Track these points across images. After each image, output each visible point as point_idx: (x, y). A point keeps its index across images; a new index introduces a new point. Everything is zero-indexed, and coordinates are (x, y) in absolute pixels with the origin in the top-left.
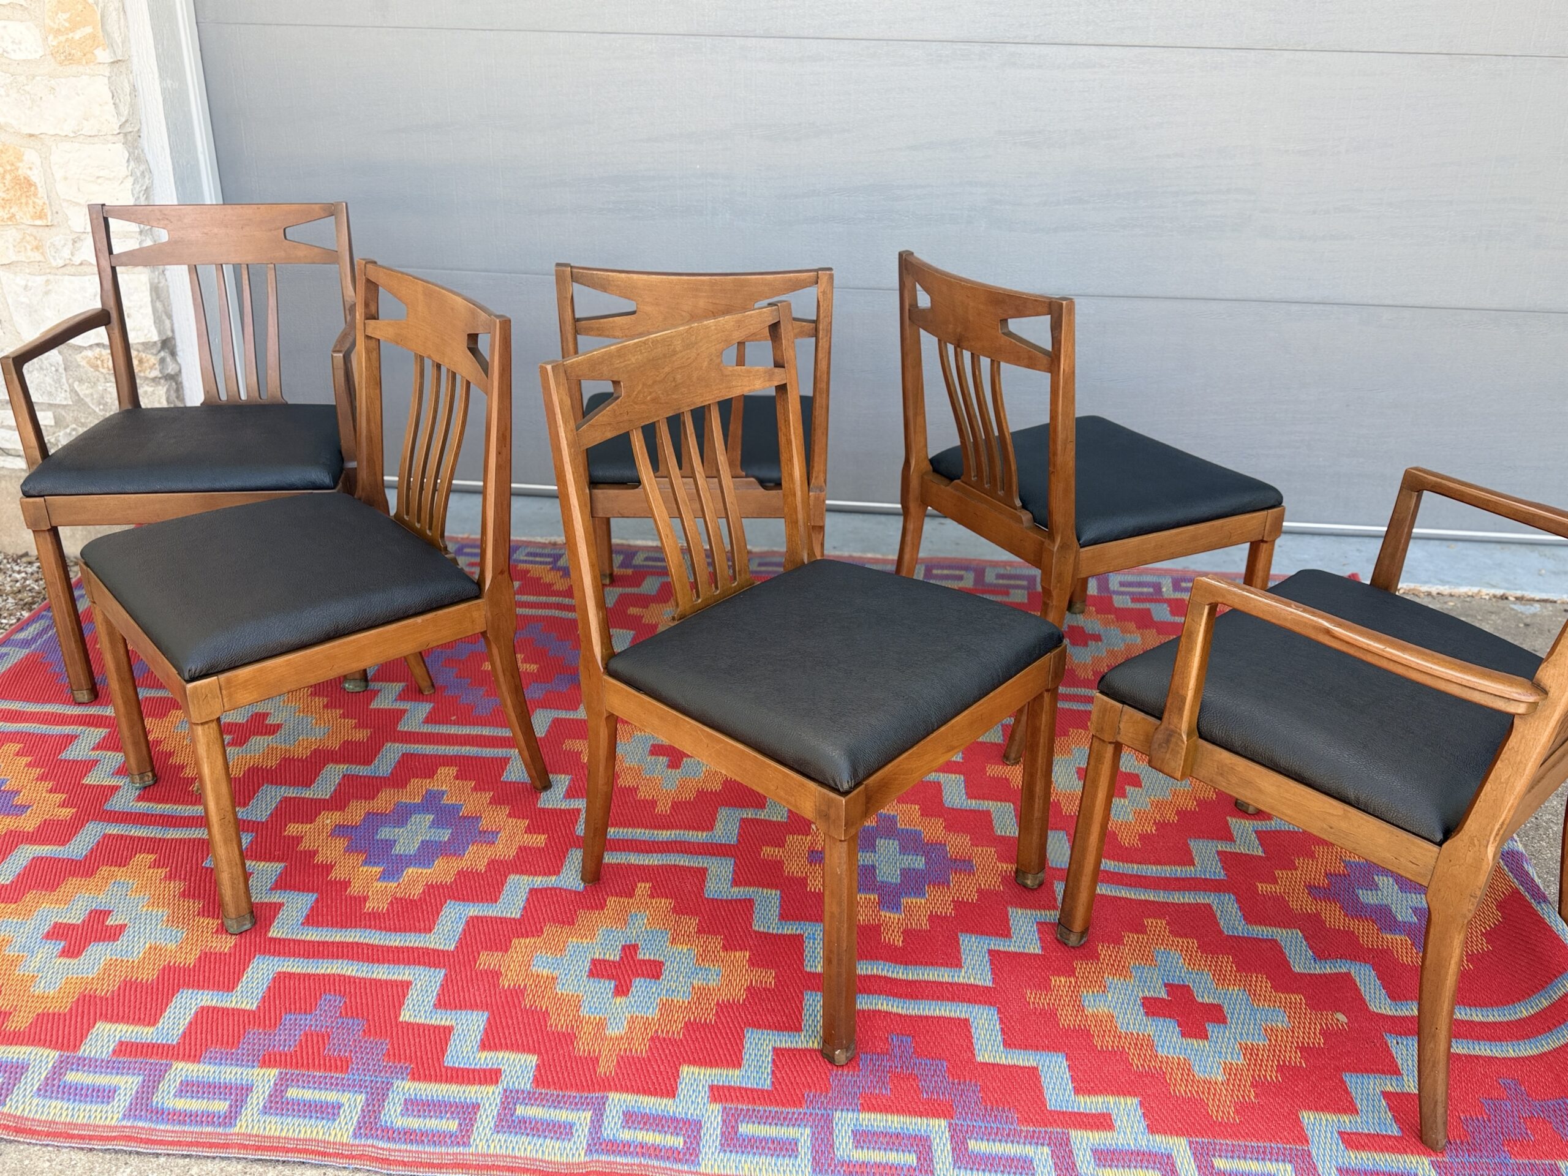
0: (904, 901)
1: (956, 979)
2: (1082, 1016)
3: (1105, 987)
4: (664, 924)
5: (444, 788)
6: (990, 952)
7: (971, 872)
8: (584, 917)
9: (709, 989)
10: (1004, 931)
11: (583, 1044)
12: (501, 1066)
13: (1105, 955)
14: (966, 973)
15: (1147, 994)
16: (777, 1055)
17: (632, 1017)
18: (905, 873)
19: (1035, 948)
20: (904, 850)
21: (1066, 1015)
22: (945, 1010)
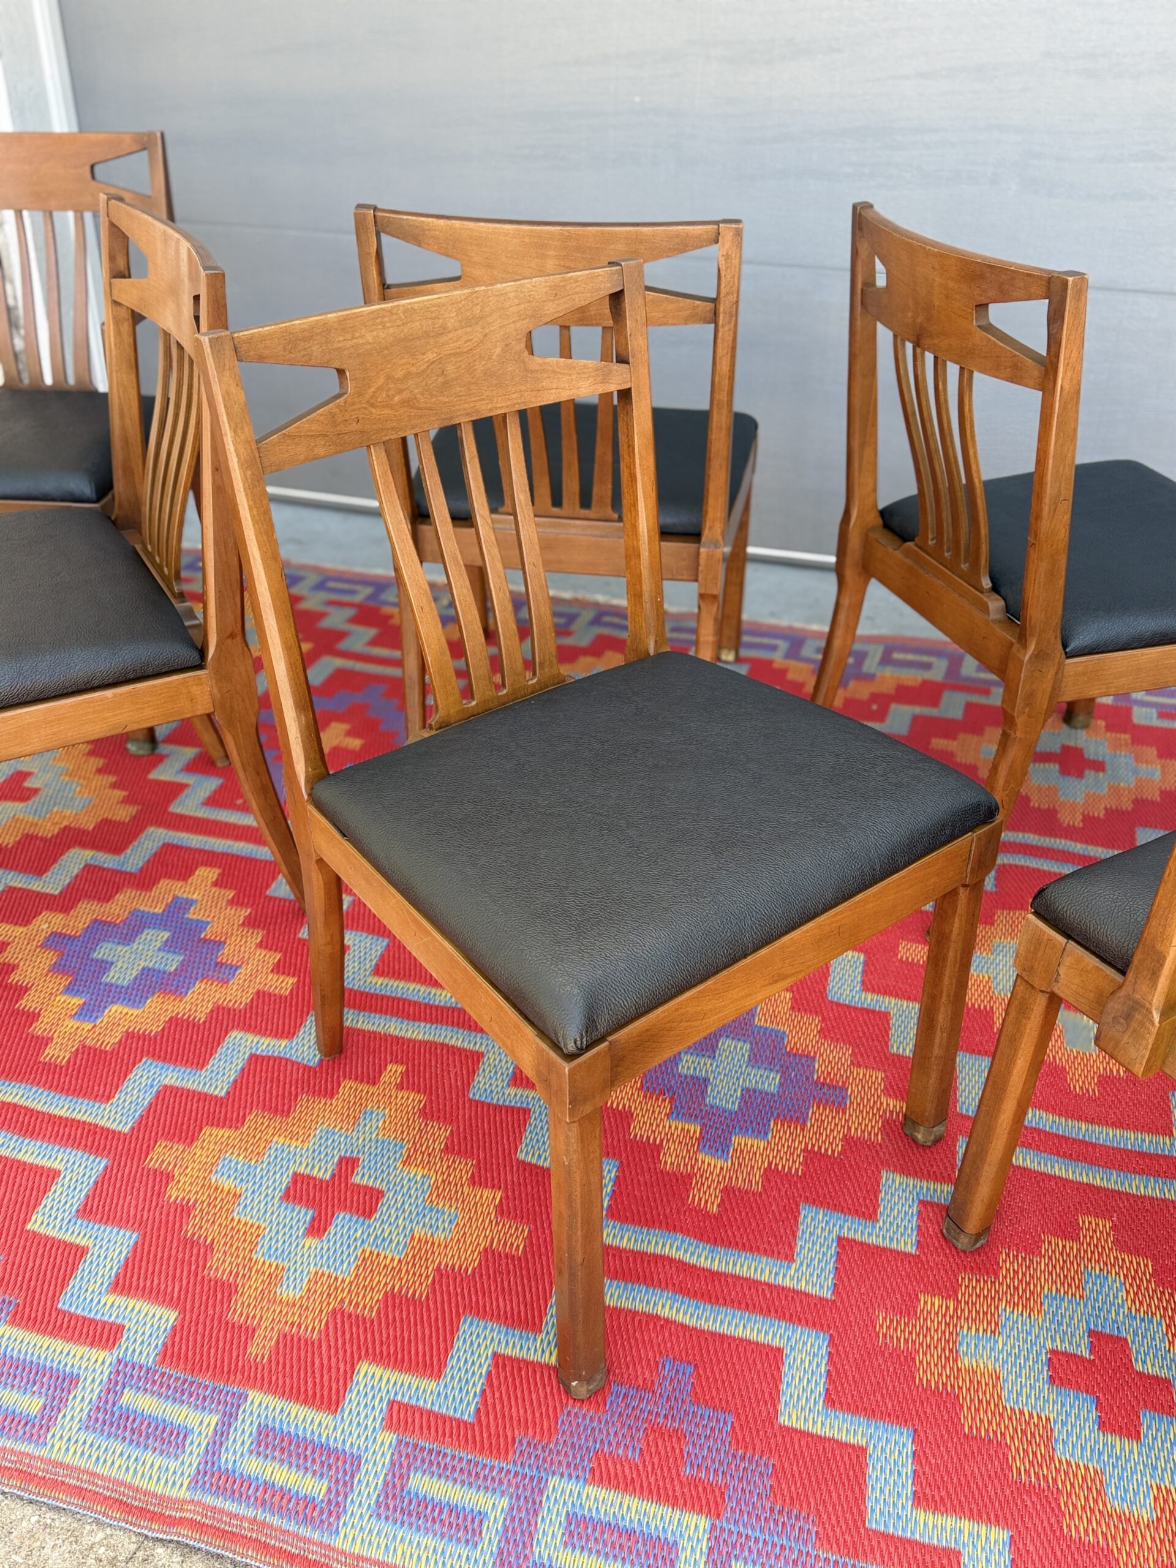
0: (735, 1140)
1: (780, 1281)
2: (952, 1369)
3: (997, 1324)
4: (402, 1132)
5: (195, 897)
6: (841, 1240)
7: (841, 1107)
8: (307, 1106)
9: (433, 1243)
10: (868, 1210)
11: (243, 1303)
12: (126, 1322)
13: (1008, 1270)
14: (797, 1271)
15: (1059, 1346)
16: (496, 1365)
17: (316, 1273)
18: (749, 1096)
19: (907, 1244)
20: (755, 1059)
21: (928, 1364)
22: (752, 1330)
